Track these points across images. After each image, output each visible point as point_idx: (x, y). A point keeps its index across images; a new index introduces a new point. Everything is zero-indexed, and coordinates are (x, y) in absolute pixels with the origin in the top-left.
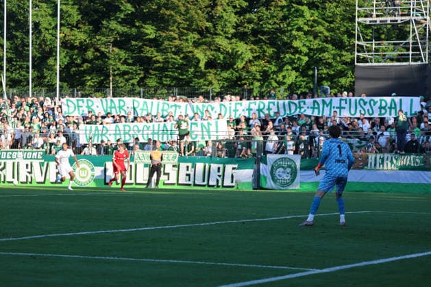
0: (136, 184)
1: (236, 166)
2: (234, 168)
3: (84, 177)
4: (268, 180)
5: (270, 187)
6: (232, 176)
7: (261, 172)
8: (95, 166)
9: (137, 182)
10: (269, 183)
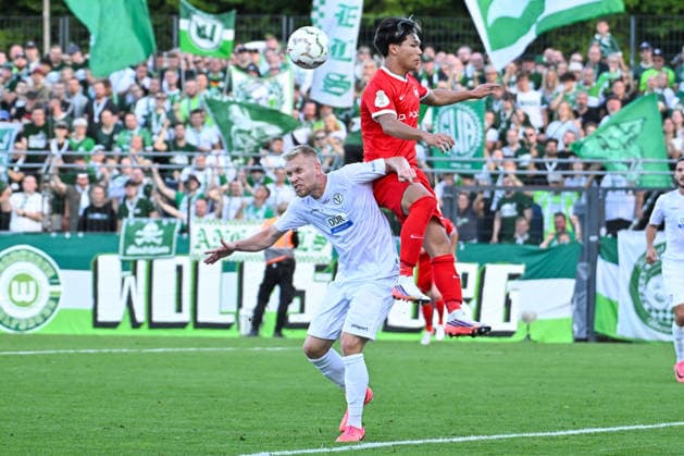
0: (198, 325)
1: (520, 269)
2: (512, 277)
3: (24, 304)
4: (620, 312)
5: (629, 335)
6: (508, 303)
7: (600, 289)
8: (62, 267)
9: (201, 319)
10: (627, 324)
